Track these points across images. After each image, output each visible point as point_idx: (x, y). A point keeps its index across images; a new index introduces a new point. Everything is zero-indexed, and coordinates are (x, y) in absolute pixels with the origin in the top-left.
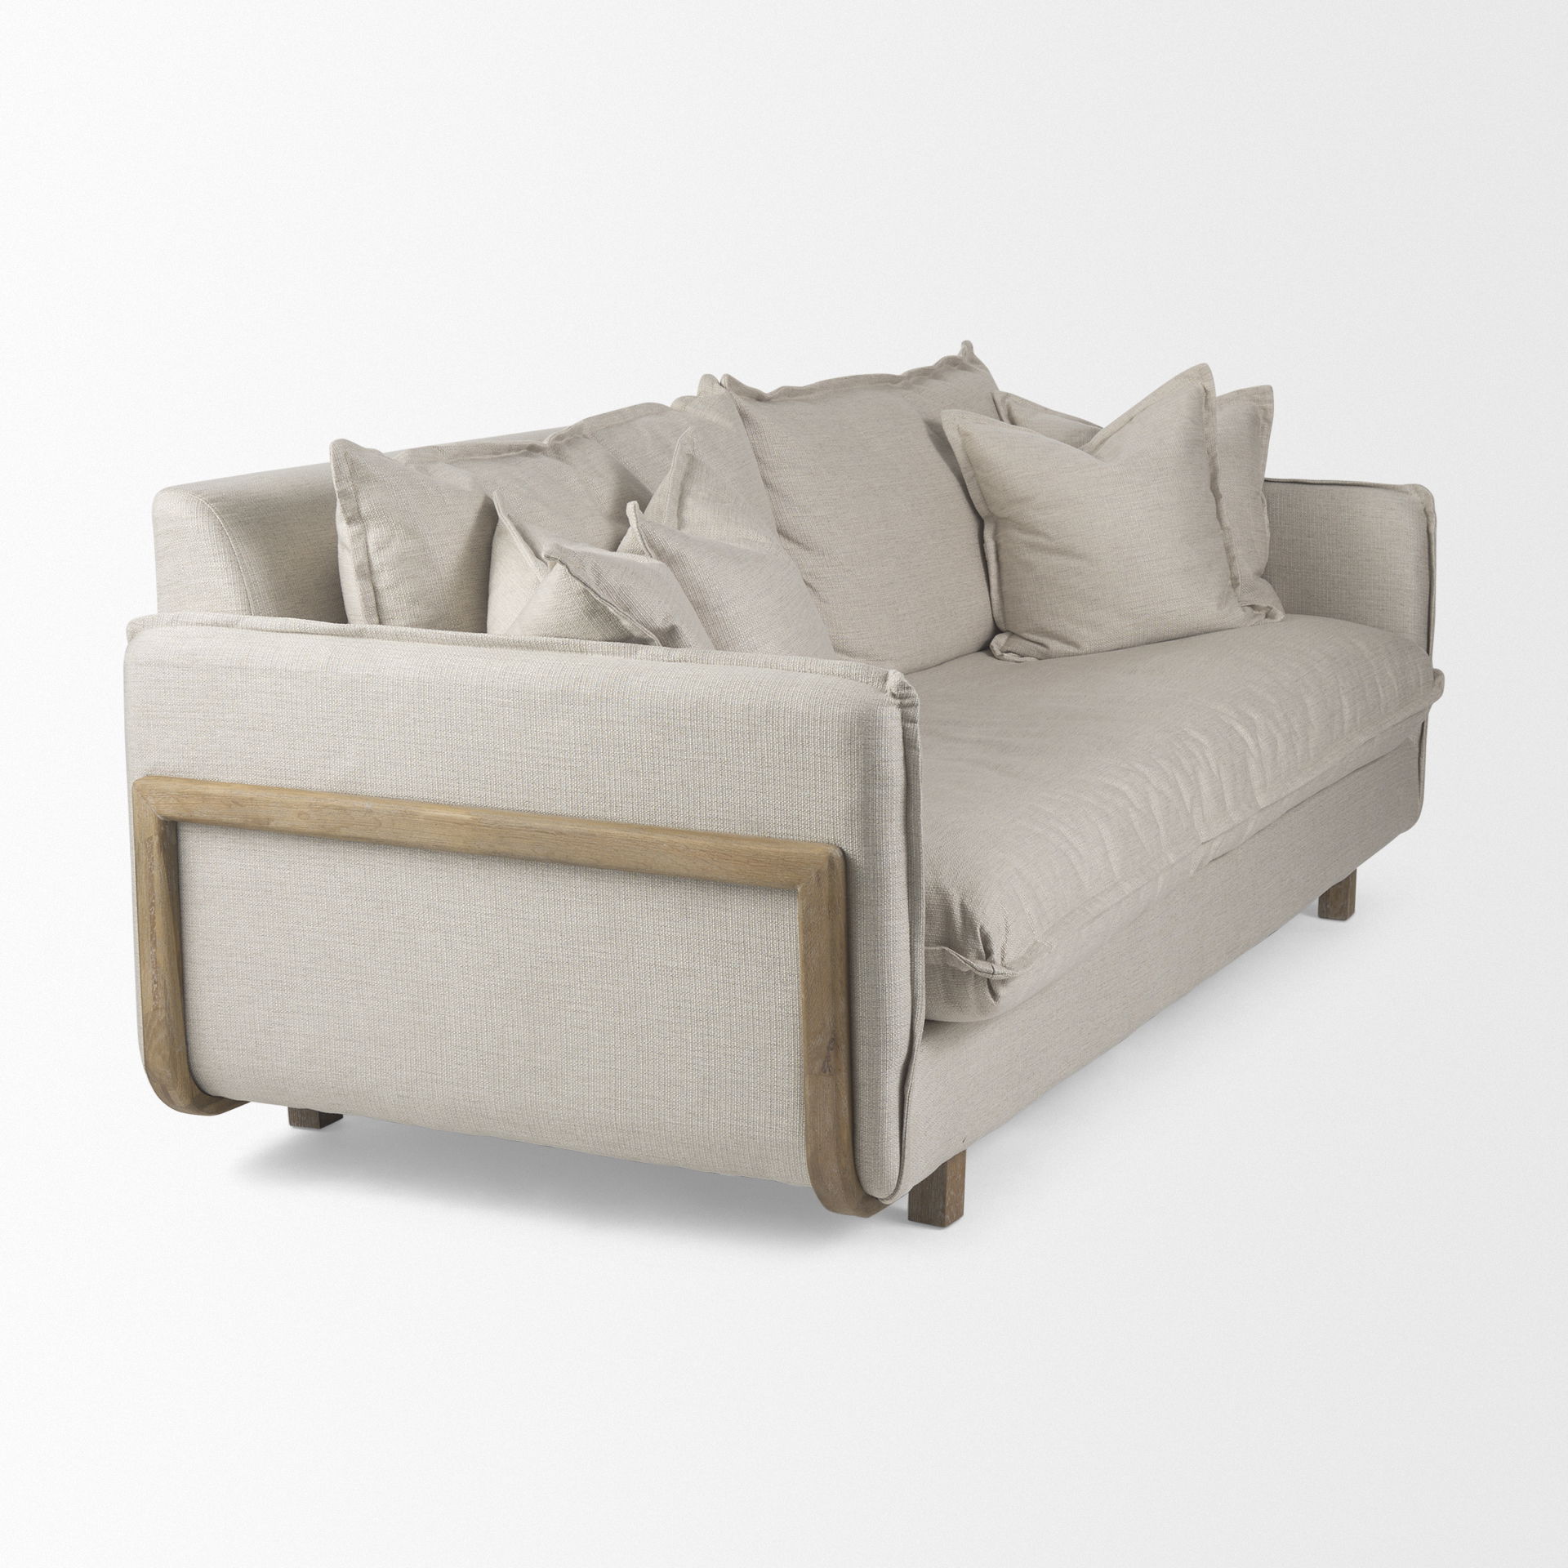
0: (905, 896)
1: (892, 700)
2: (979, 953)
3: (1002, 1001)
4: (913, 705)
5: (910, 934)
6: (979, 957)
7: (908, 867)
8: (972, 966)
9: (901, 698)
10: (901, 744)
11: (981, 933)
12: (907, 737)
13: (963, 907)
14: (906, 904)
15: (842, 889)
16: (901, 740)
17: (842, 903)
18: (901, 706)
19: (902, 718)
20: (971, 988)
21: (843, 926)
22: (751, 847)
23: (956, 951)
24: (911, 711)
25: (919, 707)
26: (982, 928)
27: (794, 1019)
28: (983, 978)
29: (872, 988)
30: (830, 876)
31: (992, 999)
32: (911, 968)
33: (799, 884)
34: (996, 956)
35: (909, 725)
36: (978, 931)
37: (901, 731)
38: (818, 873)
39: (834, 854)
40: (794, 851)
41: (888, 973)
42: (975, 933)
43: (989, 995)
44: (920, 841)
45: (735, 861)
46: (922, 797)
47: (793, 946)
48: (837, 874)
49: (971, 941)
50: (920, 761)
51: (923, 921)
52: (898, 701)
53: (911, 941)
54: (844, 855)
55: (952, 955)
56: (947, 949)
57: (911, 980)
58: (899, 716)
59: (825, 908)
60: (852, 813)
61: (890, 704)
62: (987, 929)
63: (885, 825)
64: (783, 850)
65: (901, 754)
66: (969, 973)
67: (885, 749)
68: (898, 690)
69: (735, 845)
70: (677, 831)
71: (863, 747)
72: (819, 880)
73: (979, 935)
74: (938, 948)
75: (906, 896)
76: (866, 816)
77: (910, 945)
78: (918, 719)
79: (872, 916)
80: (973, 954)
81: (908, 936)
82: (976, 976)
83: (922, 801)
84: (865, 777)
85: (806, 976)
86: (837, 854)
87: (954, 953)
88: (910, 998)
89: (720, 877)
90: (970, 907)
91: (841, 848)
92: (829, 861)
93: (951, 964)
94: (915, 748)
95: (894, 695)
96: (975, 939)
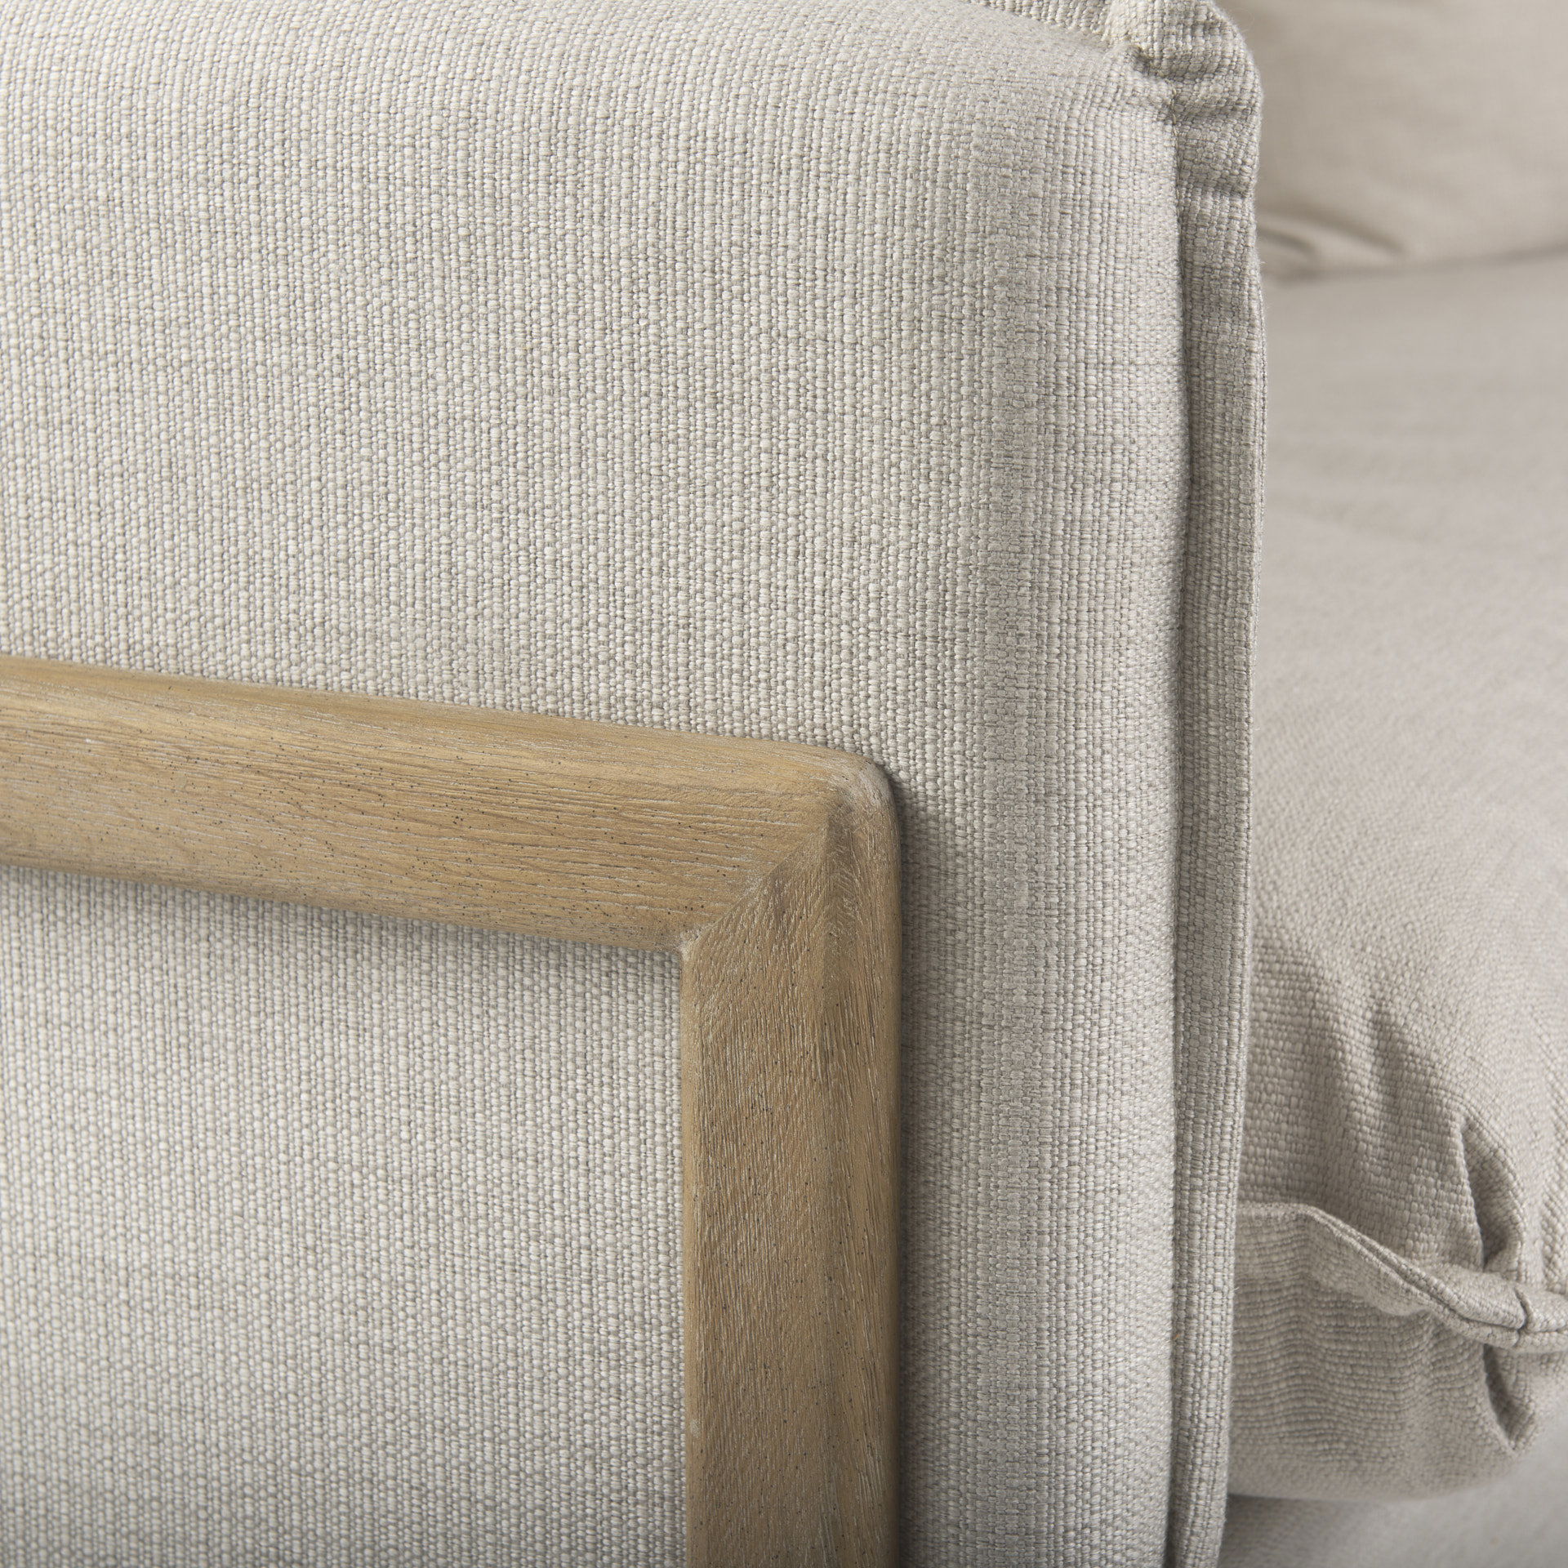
0: (1163, 988)
1: (1137, 81)
2: (1456, 1233)
3: (1540, 1438)
4: (1228, 110)
5: (1179, 1155)
6: (1458, 1255)
7: (1179, 860)
8: (1437, 1296)
9: (1173, 75)
10: (1171, 290)
11: (1470, 1148)
12: (1199, 259)
13: (1384, 1031)
14: (1167, 1026)
15: (886, 955)
16: (1172, 271)
17: (884, 1015)
18: (1177, 113)
19: (1179, 169)
20: (1416, 1384)
21: (884, 1124)
22: (473, 757)
23: (1359, 1226)
24: (1219, 139)
25: (1256, 119)
26: (1470, 1128)
27: (648, 1515)
28: (1469, 1344)
29: (1010, 1399)
30: (834, 894)
31: (1498, 1431)
32: (1176, 1306)
33: (686, 927)
34: (1528, 1253)
35: (1210, 204)
36: (1458, 1140)
37: (1173, 231)
38: (778, 880)
39: (854, 792)
40: (666, 775)
41: (1082, 1331)
42: (1442, 1149)
43: (1486, 1411)
44: (1239, 740)
45: (398, 815)
46: (1258, 542)
47: (655, 1200)
48: (866, 885)
49: (1425, 1183)
50: (1256, 371)
51: (1237, 1102)
52: (1163, 90)
53: (1178, 1190)
54: (898, 797)
55: (1340, 1243)
56: (1318, 1214)
57: (1174, 1358)
58: (1167, 156)
59: (806, 1041)
60: (940, 609)
61: (1128, 100)
62: (1498, 1131)
63: (1092, 665)
64: (614, 771)
65: (1169, 339)
66: (1412, 1324)
67: (1101, 310)
68: (1164, 36)
69: (400, 745)
70: (151, 681)
71: (1001, 292)
72: (780, 912)
73: (1460, 1159)
74: (1279, 1211)
75: (1165, 989)
76: (1007, 624)
77: (1177, 1207)
78: (1251, 176)
79: (1017, 1078)
80: (1431, 1242)
81: (1167, 1166)
82: (1442, 1334)
83: (1257, 557)
84: (1008, 434)
85: (713, 1337)
86: (868, 793)
87: (1352, 1236)
88: (1163, 1438)
89: (333, 888)
90: (1416, 1033)
91: (881, 767)
92: (832, 825)
93: (1333, 1278)
94: (1236, 310)
95: (1144, 63)
96: (1442, 1175)
